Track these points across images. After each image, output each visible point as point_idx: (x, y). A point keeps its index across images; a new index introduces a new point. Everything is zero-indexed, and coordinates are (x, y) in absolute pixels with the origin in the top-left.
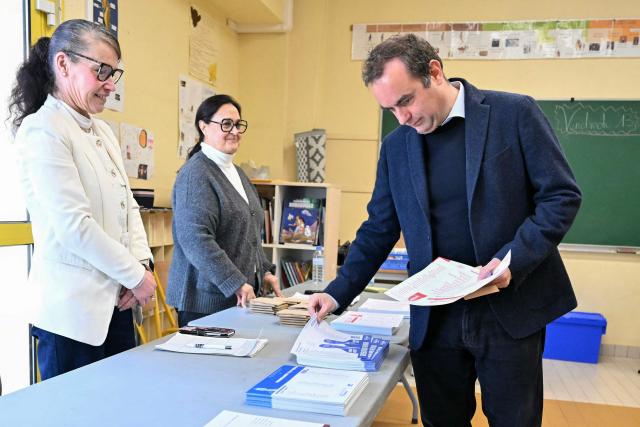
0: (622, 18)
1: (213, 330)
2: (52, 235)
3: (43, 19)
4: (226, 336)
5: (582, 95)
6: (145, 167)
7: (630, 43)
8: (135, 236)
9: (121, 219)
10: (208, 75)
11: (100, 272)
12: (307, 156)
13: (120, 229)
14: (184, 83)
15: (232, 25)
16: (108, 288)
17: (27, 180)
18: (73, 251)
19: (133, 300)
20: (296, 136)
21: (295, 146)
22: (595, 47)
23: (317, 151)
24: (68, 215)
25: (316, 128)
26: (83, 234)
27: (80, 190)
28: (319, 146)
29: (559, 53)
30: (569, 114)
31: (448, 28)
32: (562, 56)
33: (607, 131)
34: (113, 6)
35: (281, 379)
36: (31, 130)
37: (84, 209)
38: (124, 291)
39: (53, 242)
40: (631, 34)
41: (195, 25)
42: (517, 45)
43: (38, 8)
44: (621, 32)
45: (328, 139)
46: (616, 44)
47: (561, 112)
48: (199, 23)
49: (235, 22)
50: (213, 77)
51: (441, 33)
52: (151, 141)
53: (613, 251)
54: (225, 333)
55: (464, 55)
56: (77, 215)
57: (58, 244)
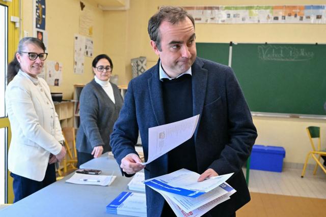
0: (289, 5)
1: (91, 171)
2: (21, 132)
3: (13, 25)
4: (97, 174)
5: (270, 41)
6: (58, 80)
7: (293, 17)
8: (56, 130)
9: (51, 124)
10: (88, 32)
11: (42, 148)
12: (137, 69)
13: (51, 128)
14: (76, 38)
15: (100, 7)
16: (46, 155)
17: (11, 108)
18: (31, 139)
19: (55, 159)
20: (132, 60)
21: (131, 65)
22: (276, 18)
23: (142, 68)
24: (29, 124)
25: (142, 56)
26: (36, 132)
27: (34, 112)
28: (143, 65)
29: (259, 21)
30: (265, 49)
31: (205, 8)
32: (261, 22)
33: (283, 58)
34: (43, 7)
35: (121, 199)
36: (13, 88)
37: (37, 121)
38: (52, 156)
39: (22, 135)
40: (293, 12)
41: (82, 9)
42: (239, 17)
43: (12, 20)
44: (288, 11)
45: (147, 61)
46: (287, 17)
47: (260, 48)
48: (84, 9)
49: (102, 6)
50: (91, 33)
51: (202, 11)
52: (61, 67)
53: (288, 117)
54: (97, 172)
55: (213, 22)
56: (33, 124)
57: (24, 136)
